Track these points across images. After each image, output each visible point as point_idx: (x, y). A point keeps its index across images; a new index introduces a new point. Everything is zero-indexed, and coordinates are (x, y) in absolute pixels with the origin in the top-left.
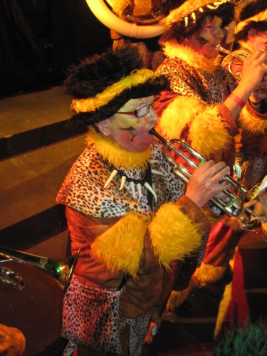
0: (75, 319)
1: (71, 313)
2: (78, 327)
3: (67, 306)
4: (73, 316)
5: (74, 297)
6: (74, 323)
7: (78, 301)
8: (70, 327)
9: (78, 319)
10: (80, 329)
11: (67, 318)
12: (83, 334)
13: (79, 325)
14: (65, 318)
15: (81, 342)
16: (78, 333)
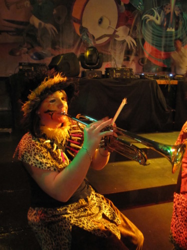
0: (180, 227)
1: (177, 222)
2: (182, 234)
3: (175, 217)
4: (179, 225)
5: (180, 210)
6: (179, 230)
7: (184, 213)
8: (175, 232)
9: (182, 228)
10: (183, 236)
11: (174, 226)
12: (185, 240)
13: (182, 233)
14: (172, 226)
15: (183, 246)
16: (181, 238)
